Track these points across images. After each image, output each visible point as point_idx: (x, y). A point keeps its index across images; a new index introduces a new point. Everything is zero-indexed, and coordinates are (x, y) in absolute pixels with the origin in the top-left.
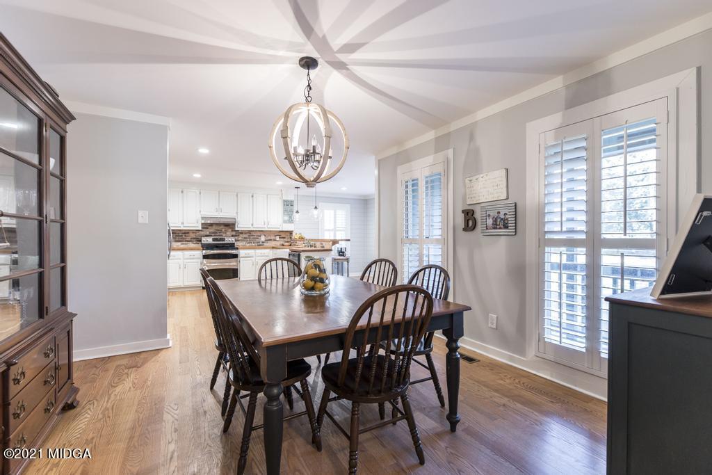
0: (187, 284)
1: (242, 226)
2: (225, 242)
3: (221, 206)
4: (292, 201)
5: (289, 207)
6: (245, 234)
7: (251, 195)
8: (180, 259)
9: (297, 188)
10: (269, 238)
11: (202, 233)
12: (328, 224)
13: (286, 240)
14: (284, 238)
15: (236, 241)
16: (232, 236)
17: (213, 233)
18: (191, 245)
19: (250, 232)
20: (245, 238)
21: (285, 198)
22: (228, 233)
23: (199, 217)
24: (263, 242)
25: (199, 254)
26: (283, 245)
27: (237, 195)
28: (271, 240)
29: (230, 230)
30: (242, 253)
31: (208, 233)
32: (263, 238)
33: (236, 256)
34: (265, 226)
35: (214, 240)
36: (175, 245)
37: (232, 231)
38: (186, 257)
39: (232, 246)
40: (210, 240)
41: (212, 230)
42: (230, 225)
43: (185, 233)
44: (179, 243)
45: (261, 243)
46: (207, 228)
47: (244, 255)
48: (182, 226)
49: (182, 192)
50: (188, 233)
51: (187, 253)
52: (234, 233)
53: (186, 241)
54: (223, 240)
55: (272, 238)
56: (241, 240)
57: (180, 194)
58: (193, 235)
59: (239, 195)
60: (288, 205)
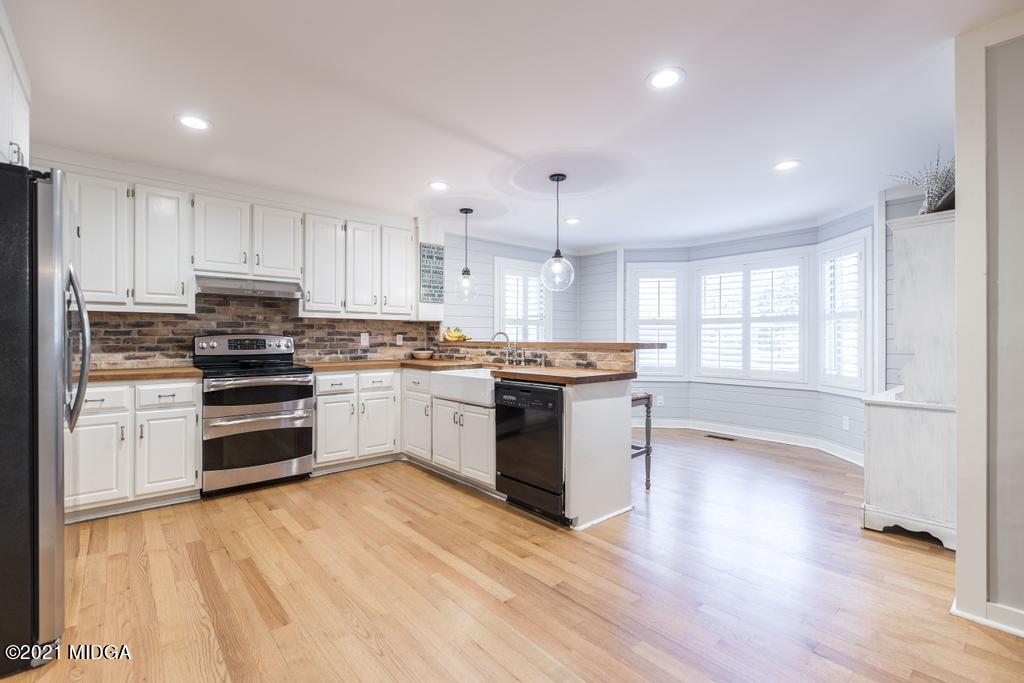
0: (148, 487)
1: (315, 307)
2: (268, 351)
3: (258, 249)
4: (440, 249)
5: (433, 264)
6: (321, 328)
7: (342, 223)
8: (122, 409)
9: (466, 211)
10: (380, 339)
11: (196, 325)
12: (512, 307)
13: (418, 344)
14: (415, 339)
15: (297, 346)
16: (286, 334)
17: (229, 325)
18: (160, 361)
19: (332, 323)
20: (321, 340)
21: (422, 239)
22: (273, 327)
23: (188, 275)
24: (365, 351)
25: (190, 389)
26: (412, 357)
27: (303, 222)
28: (383, 344)
29: (278, 318)
30: (323, 381)
31: (213, 326)
32: (365, 340)
33: (306, 391)
34: (376, 309)
35: (233, 345)
36: (102, 360)
37: (285, 320)
38: (144, 402)
39: (284, 362)
40: (216, 346)
41: (225, 315)
42: (279, 304)
43: (137, 325)
44: (118, 357)
45: (360, 354)
46: (212, 311)
47: (328, 388)
48: (129, 301)
49: (132, 193)
50: (150, 324)
51: (149, 389)
52: (289, 327)
53: (141, 349)
54: (262, 344)
55: (387, 339)
56: (309, 346)
57: (126, 201)
58: (166, 332)
59: (309, 219)
60: (431, 257)
